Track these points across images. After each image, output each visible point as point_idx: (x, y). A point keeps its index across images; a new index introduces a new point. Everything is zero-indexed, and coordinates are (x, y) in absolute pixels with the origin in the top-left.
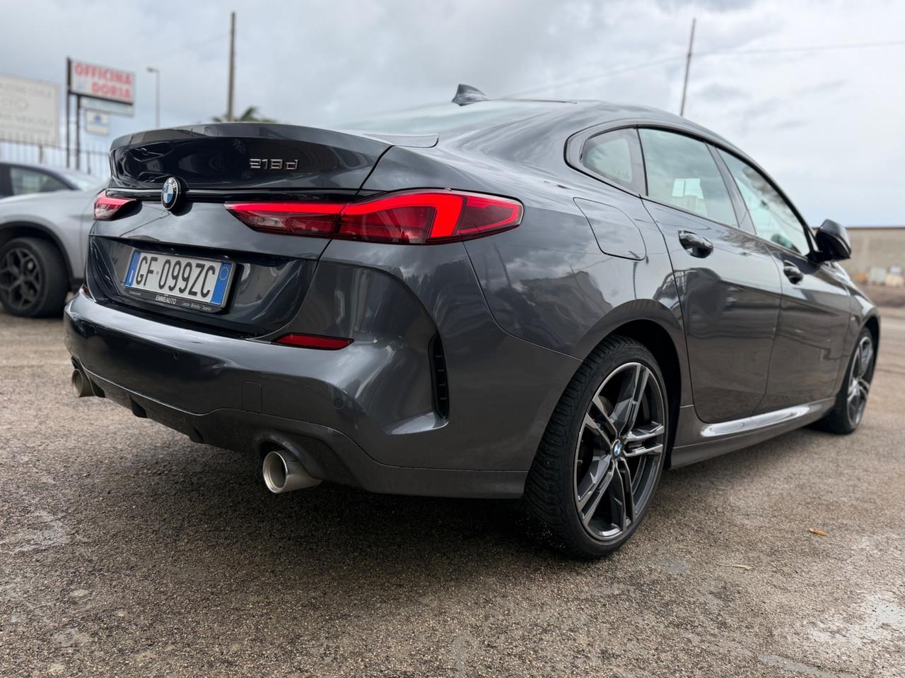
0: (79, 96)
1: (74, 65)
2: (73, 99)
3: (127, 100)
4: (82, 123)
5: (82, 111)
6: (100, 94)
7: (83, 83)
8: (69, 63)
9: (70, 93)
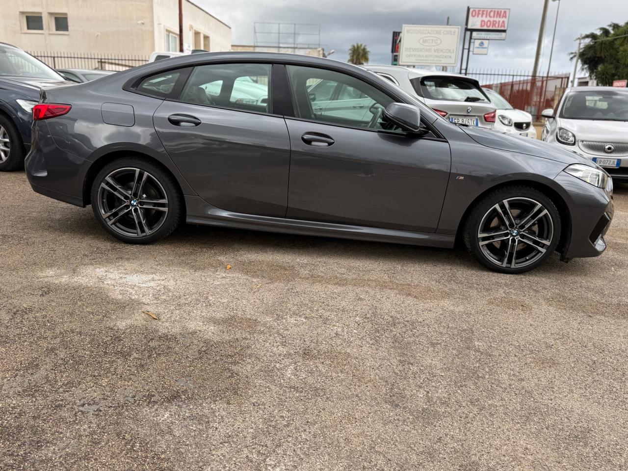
0: (472, 30)
1: (471, 10)
2: (468, 33)
3: (502, 28)
4: (471, 49)
5: (472, 41)
6: (485, 28)
7: (475, 22)
8: (469, 9)
9: (467, 30)
